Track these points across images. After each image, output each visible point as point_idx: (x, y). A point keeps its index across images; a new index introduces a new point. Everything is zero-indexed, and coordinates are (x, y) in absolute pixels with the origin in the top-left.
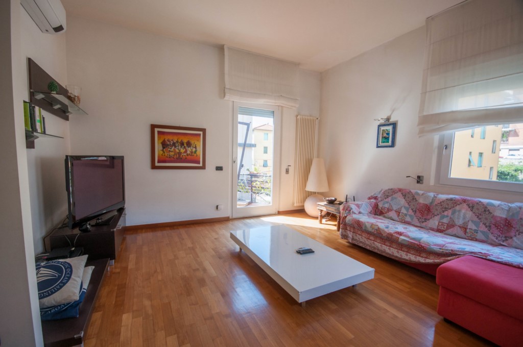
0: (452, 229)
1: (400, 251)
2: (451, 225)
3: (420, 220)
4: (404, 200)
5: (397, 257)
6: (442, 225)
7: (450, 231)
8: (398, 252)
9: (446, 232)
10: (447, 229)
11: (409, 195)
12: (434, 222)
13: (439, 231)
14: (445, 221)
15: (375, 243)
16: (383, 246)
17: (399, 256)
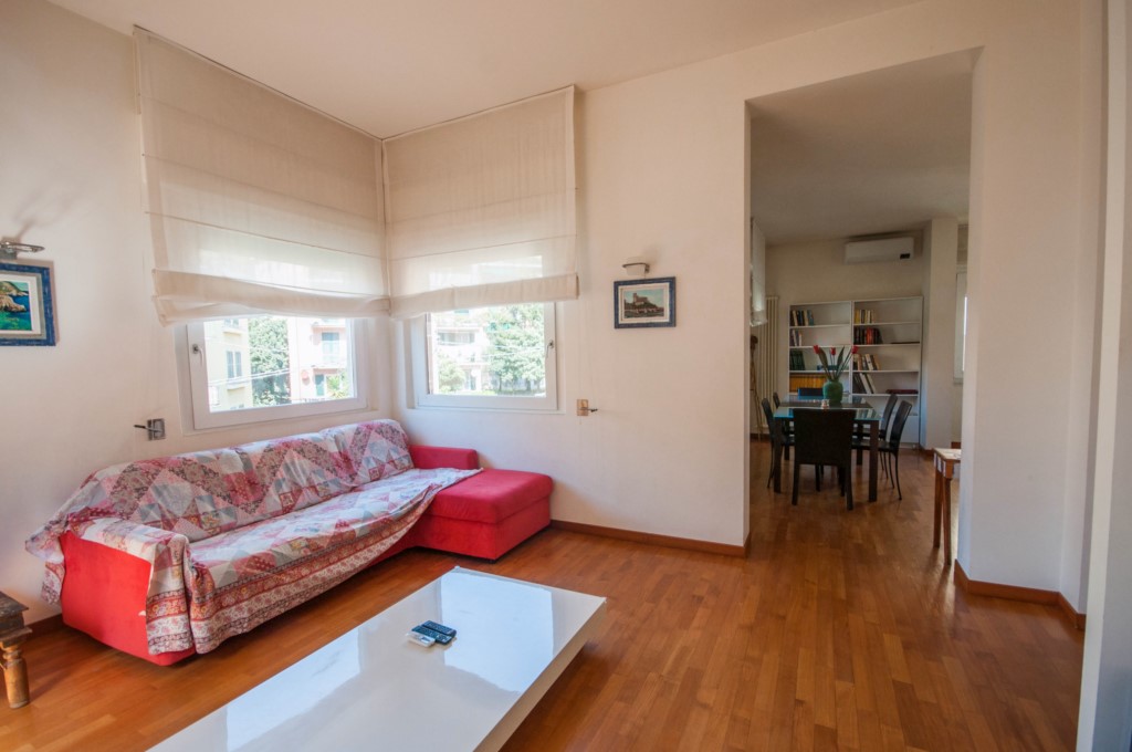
0: (301, 498)
1: (358, 554)
2: (297, 491)
3: (249, 509)
4: (187, 484)
5: (361, 566)
6: (285, 498)
7: (301, 501)
8: (357, 558)
9: (297, 507)
10: (296, 500)
11: (191, 468)
12: (273, 500)
13: (286, 510)
14: (285, 488)
15: (317, 574)
16: (331, 567)
17: (349, 568)
